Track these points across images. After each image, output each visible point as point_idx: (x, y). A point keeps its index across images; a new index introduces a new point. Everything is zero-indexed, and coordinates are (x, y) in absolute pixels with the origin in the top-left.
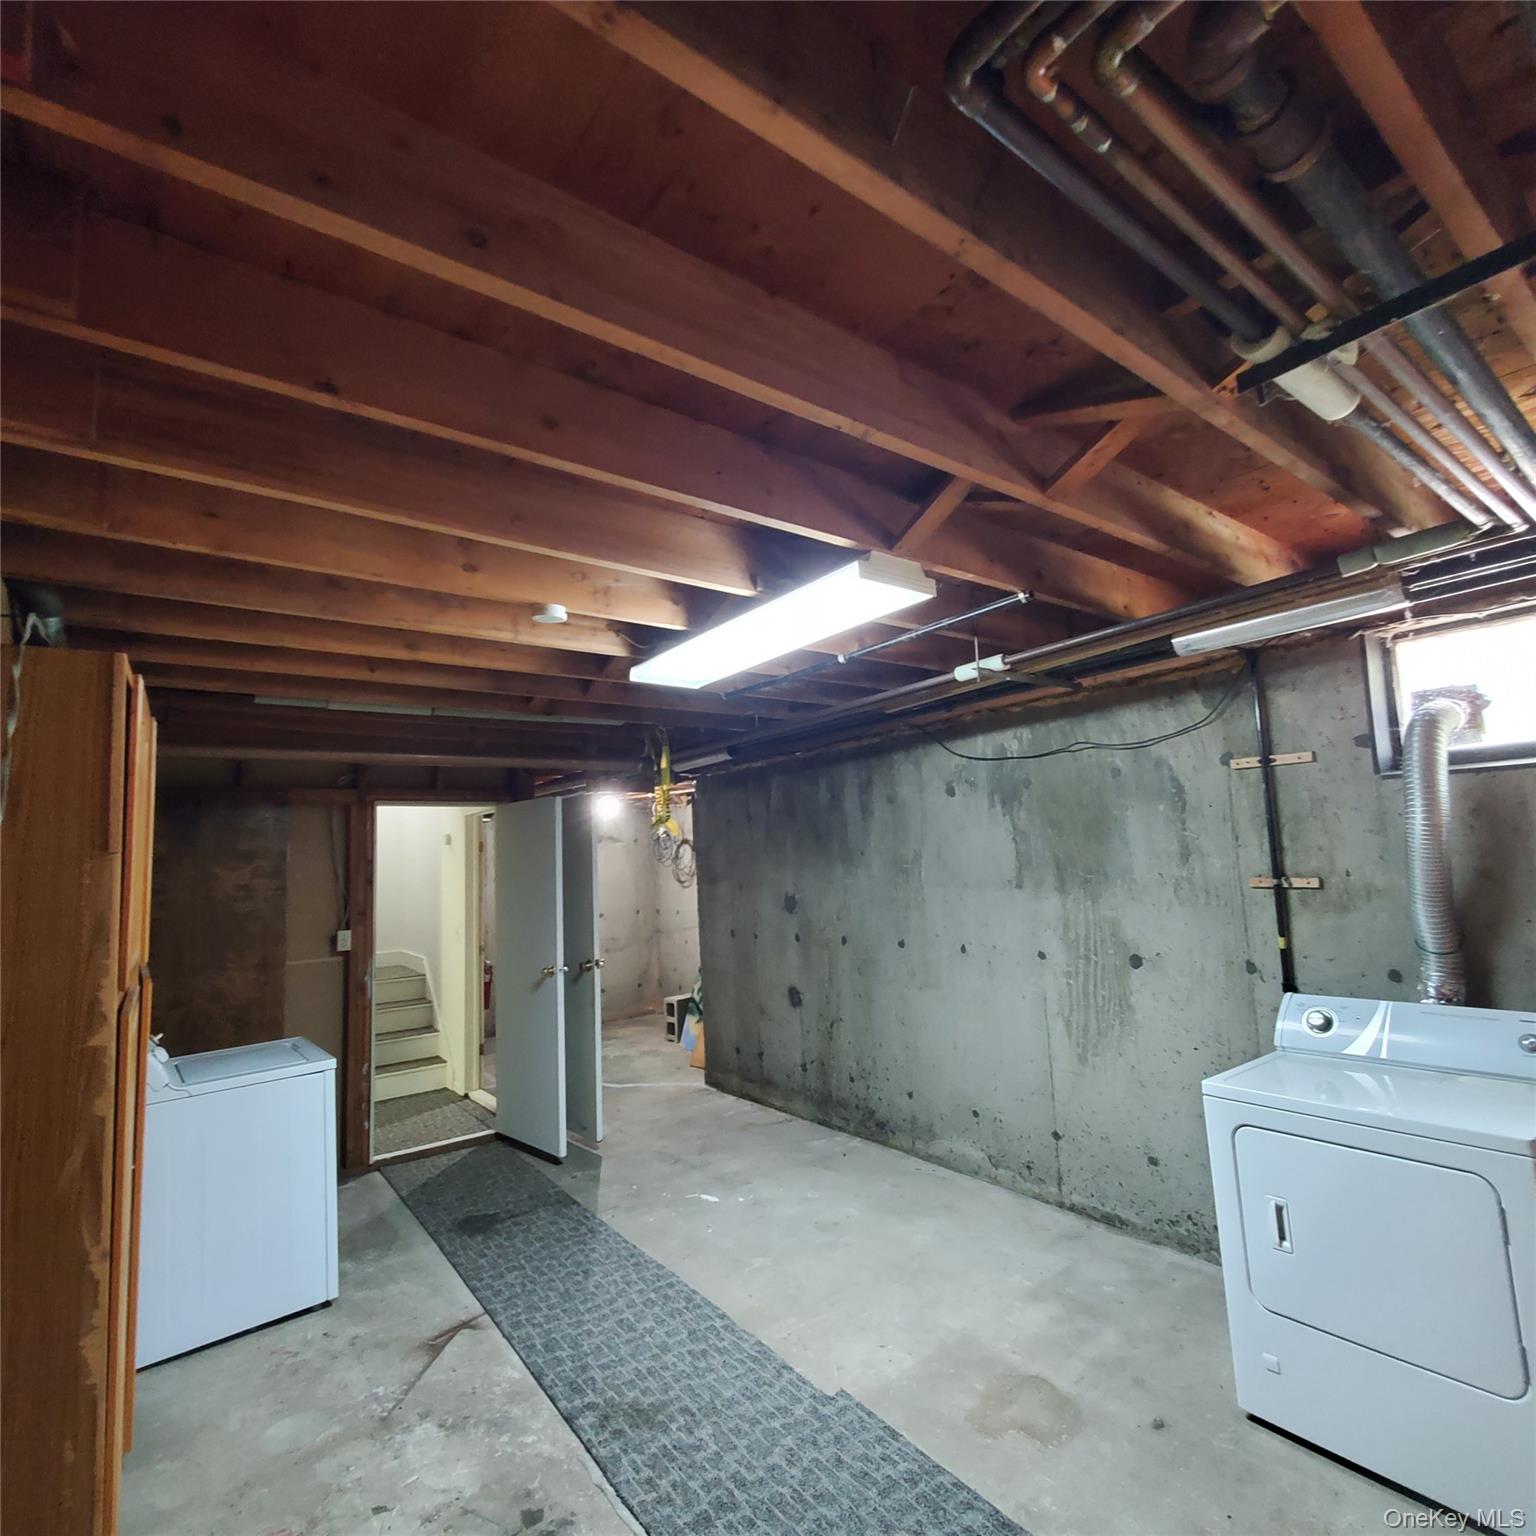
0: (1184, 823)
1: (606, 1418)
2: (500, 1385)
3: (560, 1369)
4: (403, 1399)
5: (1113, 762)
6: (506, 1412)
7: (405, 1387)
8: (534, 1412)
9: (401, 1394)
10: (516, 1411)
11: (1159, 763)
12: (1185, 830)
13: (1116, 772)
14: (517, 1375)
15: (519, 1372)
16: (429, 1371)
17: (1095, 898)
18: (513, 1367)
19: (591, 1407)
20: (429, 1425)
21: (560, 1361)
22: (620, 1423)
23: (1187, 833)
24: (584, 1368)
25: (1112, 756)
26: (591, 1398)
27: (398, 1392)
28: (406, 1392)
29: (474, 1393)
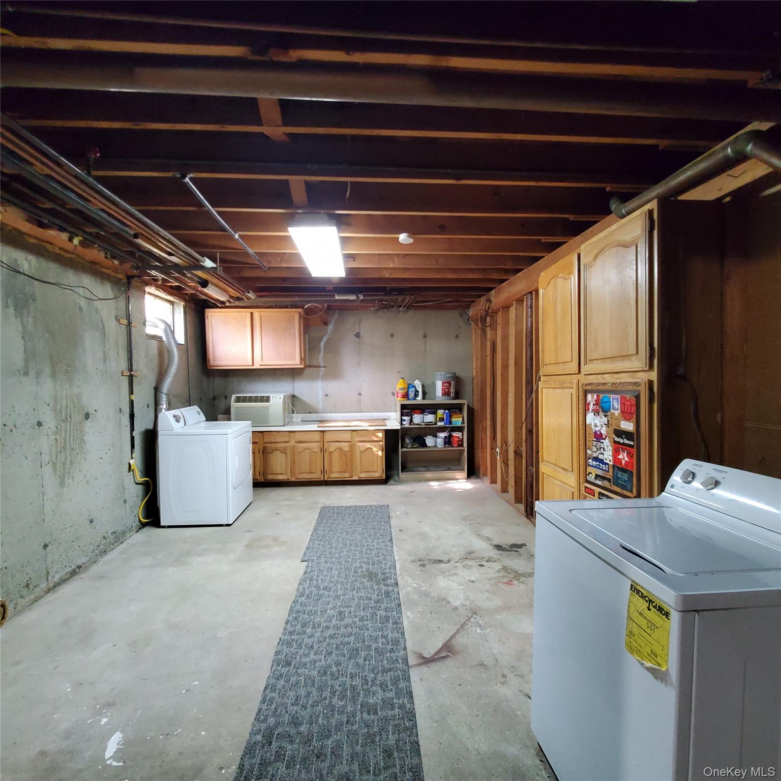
0: (104, 344)
1: (384, 580)
2: (418, 611)
3: (388, 605)
4: (467, 620)
5: (80, 303)
6: (419, 598)
7: (465, 627)
8: (408, 594)
9: (468, 624)
10: (416, 597)
11: (97, 311)
12: (105, 347)
13: (81, 309)
14: (409, 613)
15: (406, 614)
16: (452, 633)
17: (70, 381)
18: (408, 617)
19: (387, 585)
20: (454, 604)
21: (386, 609)
22: (380, 576)
23: (105, 349)
24: (377, 602)
25: (80, 299)
26: (384, 588)
27: (469, 626)
28: (464, 624)
29: (431, 612)
